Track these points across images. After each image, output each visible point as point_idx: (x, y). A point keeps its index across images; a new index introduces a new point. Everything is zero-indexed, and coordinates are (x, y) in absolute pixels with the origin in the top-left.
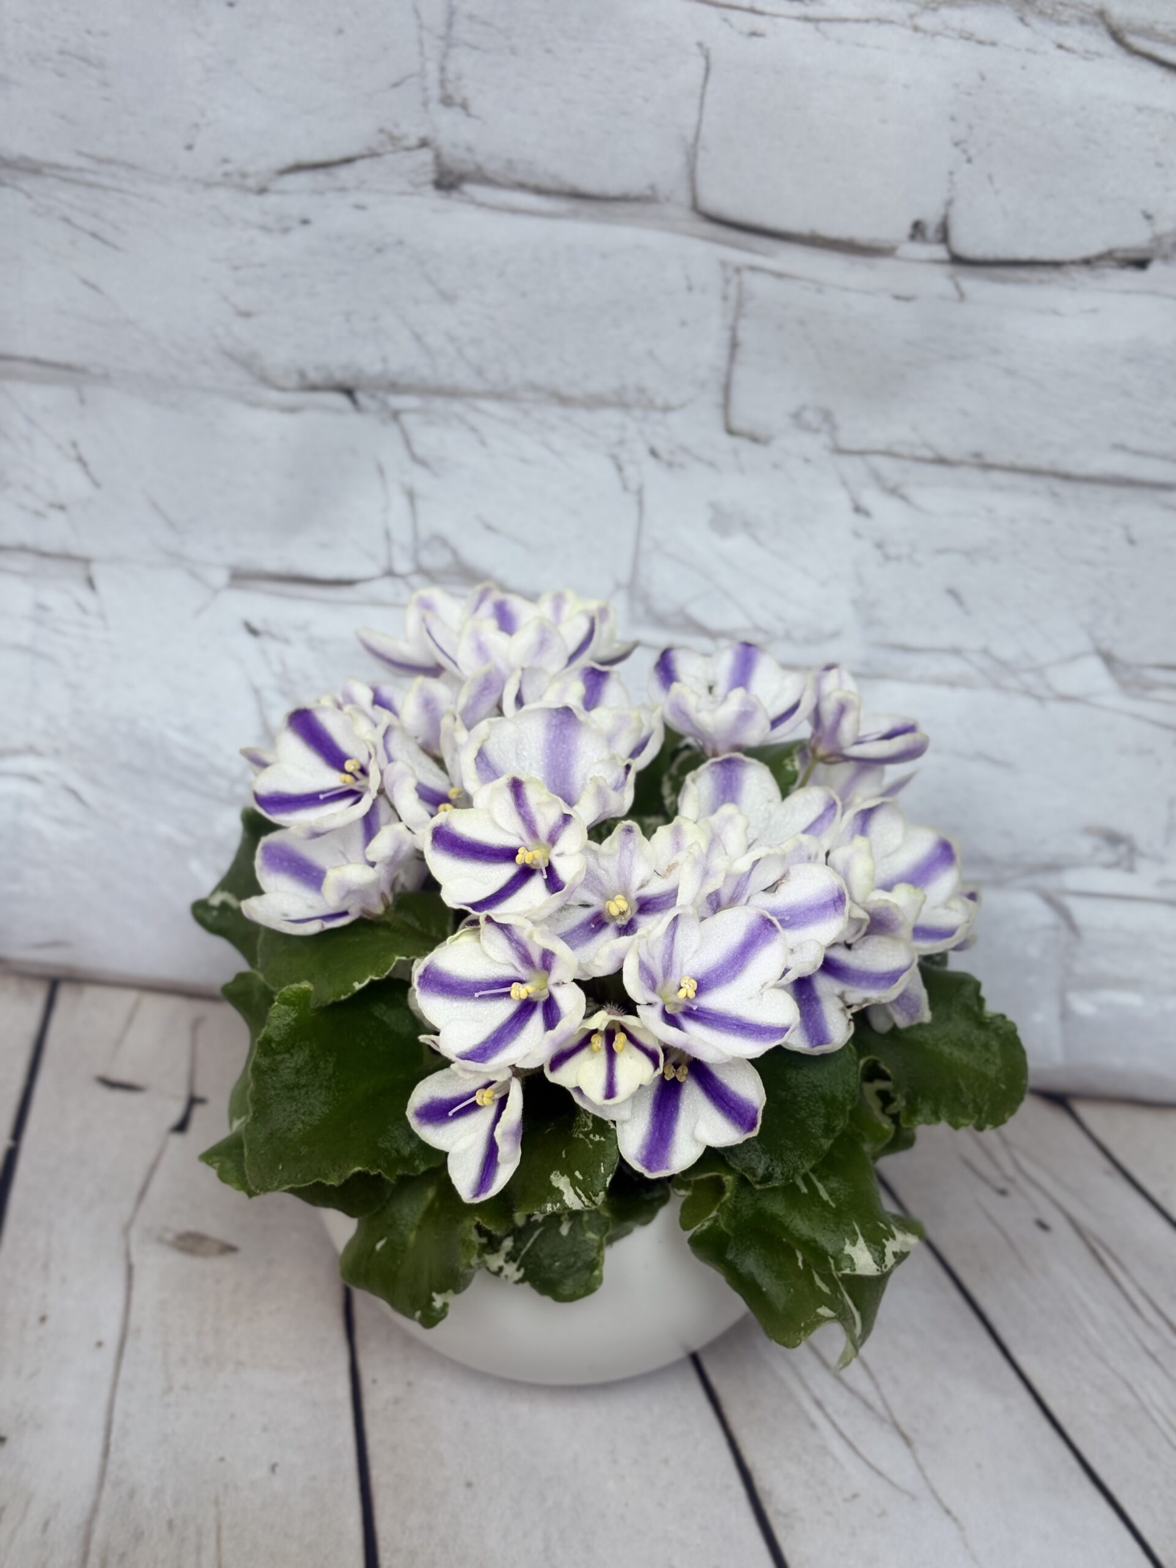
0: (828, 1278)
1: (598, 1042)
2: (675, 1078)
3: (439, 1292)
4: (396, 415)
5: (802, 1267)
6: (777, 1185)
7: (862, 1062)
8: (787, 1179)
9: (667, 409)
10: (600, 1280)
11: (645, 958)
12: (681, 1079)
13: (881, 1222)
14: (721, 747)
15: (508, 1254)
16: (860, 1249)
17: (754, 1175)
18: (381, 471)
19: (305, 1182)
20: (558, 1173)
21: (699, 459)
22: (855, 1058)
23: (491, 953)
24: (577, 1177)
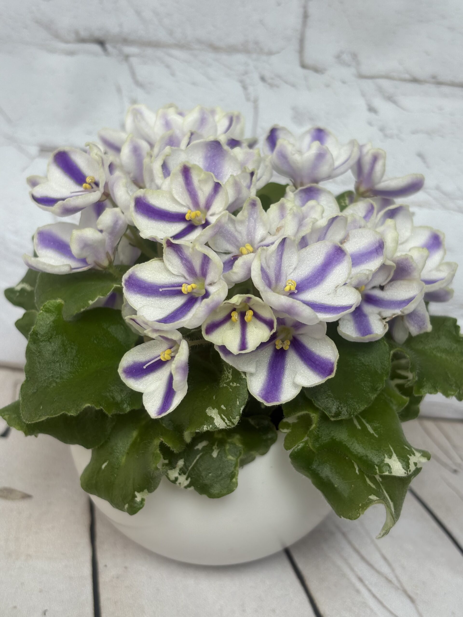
0: (373, 480)
1: (235, 316)
2: (282, 348)
3: (139, 492)
4: (127, 57)
5: (358, 474)
6: (344, 418)
7: (392, 352)
8: (350, 415)
9: (270, 53)
10: (236, 484)
11: (265, 266)
12: (286, 347)
13: (406, 446)
14: (305, 180)
15: (180, 470)
16: (394, 460)
17: (330, 412)
18: (119, 90)
19: (55, 414)
20: (211, 408)
21: (286, 82)
22: (388, 350)
23: (170, 268)
24: (222, 408)
